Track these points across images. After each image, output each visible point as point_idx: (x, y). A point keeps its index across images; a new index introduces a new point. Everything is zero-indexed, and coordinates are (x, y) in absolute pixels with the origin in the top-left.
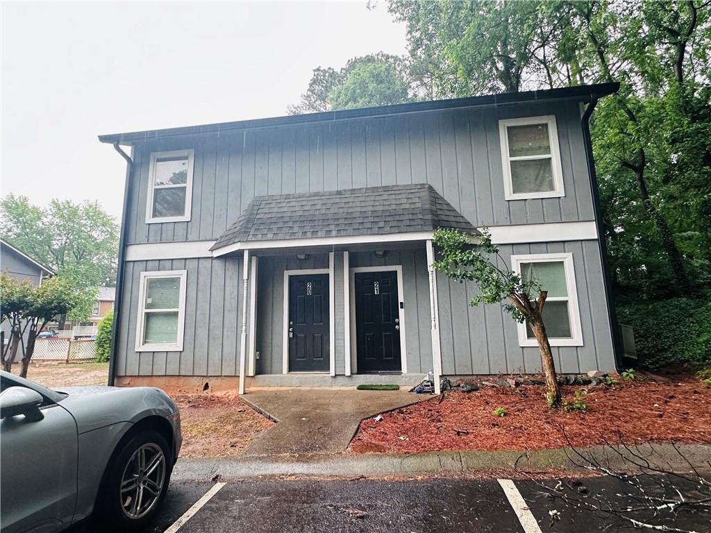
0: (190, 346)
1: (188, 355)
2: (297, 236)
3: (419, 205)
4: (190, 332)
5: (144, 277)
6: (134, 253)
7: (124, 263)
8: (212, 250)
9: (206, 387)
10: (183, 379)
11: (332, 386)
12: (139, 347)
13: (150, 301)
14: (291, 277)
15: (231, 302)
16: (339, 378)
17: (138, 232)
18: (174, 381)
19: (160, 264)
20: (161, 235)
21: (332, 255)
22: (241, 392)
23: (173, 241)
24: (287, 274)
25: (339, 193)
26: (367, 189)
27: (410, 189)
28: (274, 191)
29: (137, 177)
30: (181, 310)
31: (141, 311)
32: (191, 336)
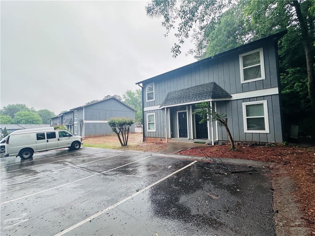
0: (157, 131)
1: (157, 133)
2: (176, 103)
4: (157, 127)
5: (147, 115)
6: (145, 109)
7: (143, 112)
8: (160, 107)
9: (161, 140)
10: (156, 138)
11: (188, 142)
12: (148, 131)
13: (149, 120)
14: (179, 113)
15: (162, 120)
16: (190, 140)
17: (145, 104)
19: (150, 111)
20: (150, 105)
21: (187, 107)
22: (166, 142)
23: (152, 106)
25: (188, 89)
26: (196, 86)
28: (173, 90)
29: (144, 91)
30: (155, 122)
31: (148, 123)
32: (157, 129)
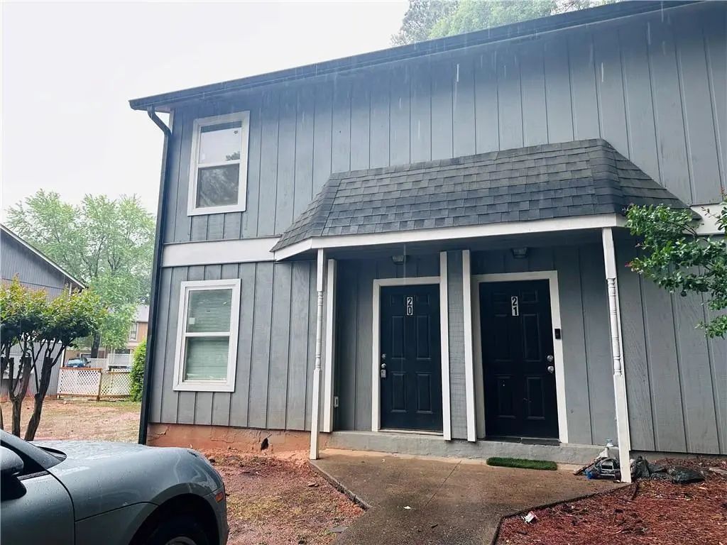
0: (243, 385)
1: (241, 399)
2: (393, 227)
3: (588, 173)
4: (245, 365)
5: (186, 288)
6: (174, 256)
7: (159, 270)
8: (274, 251)
9: (265, 445)
10: (233, 433)
11: (446, 456)
12: (178, 385)
13: (192, 321)
14: (383, 289)
15: (299, 325)
16: (458, 445)
17: (178, 227)
18: (222, 434)
19: (206, 270)
20: (206, 232)
21: (443, 256)
22: (313, 456)
23: (223, 239)
24: (377, 284)
25: (455, 162)
26: (500, 153)
27: (571, 150)
28: (360, 164)
29: (177, 156)
30: (233, 334)
31: (181, 336)
32: (245, 371)
